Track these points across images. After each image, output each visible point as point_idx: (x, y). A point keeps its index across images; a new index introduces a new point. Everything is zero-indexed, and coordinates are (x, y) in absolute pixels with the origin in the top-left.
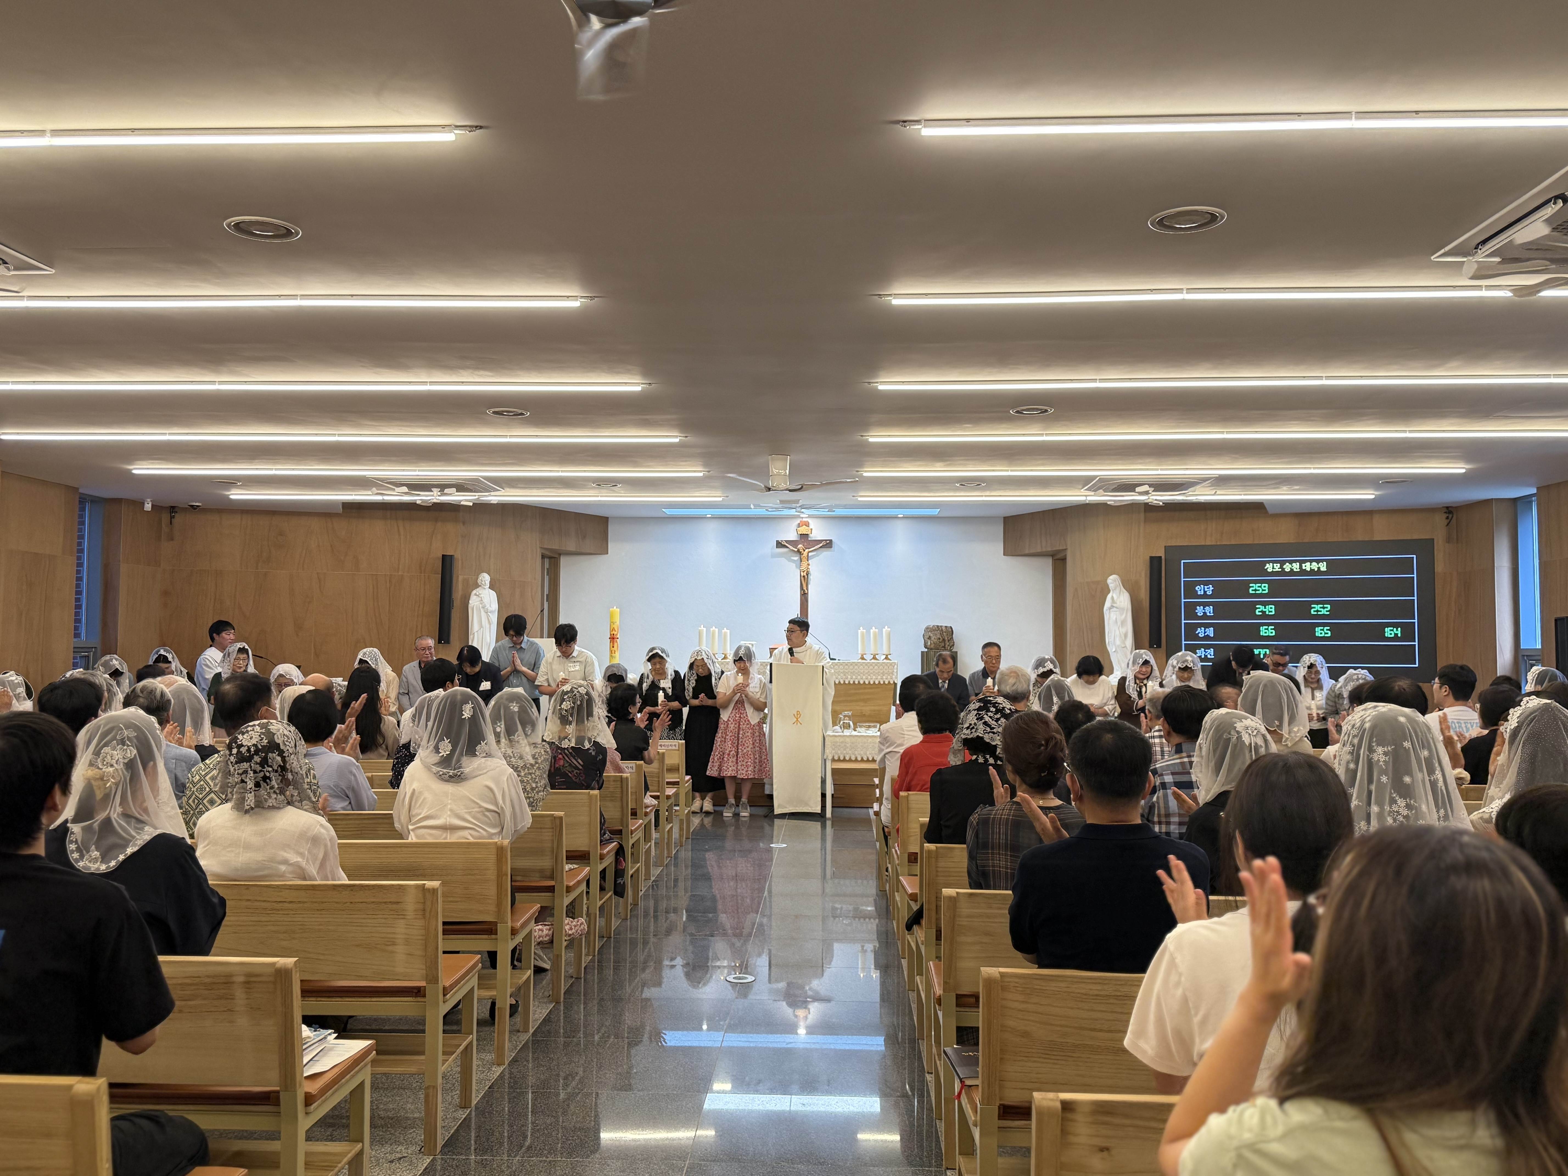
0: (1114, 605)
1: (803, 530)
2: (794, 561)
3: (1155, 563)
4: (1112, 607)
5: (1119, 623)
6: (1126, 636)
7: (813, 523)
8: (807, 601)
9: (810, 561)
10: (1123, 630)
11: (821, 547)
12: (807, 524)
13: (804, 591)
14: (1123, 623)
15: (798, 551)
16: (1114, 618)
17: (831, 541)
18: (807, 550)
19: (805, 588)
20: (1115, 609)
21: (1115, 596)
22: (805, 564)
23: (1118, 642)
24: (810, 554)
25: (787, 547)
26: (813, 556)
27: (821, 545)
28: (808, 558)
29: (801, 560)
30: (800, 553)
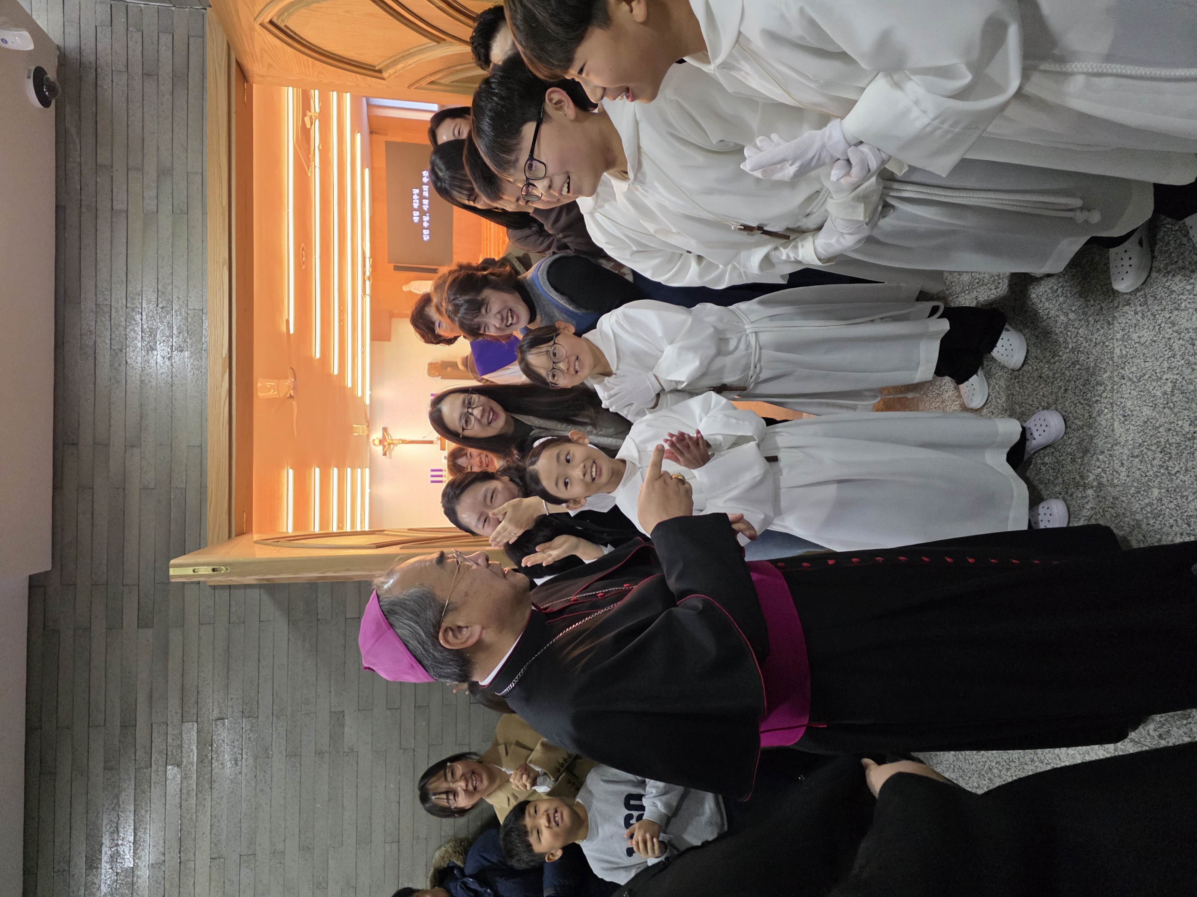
1: (377, 442)
2: (393, 447)
3: (397, 268)
7: (374, 437)
8: (414, 440)
11: (386, 433)
17: (383, 428)
18: (388, 441)
19: (408, 441)
22: (395, 441)
25: (386, 450)
28: (392, 440)
29: (393, 444)
30: (389, 444)
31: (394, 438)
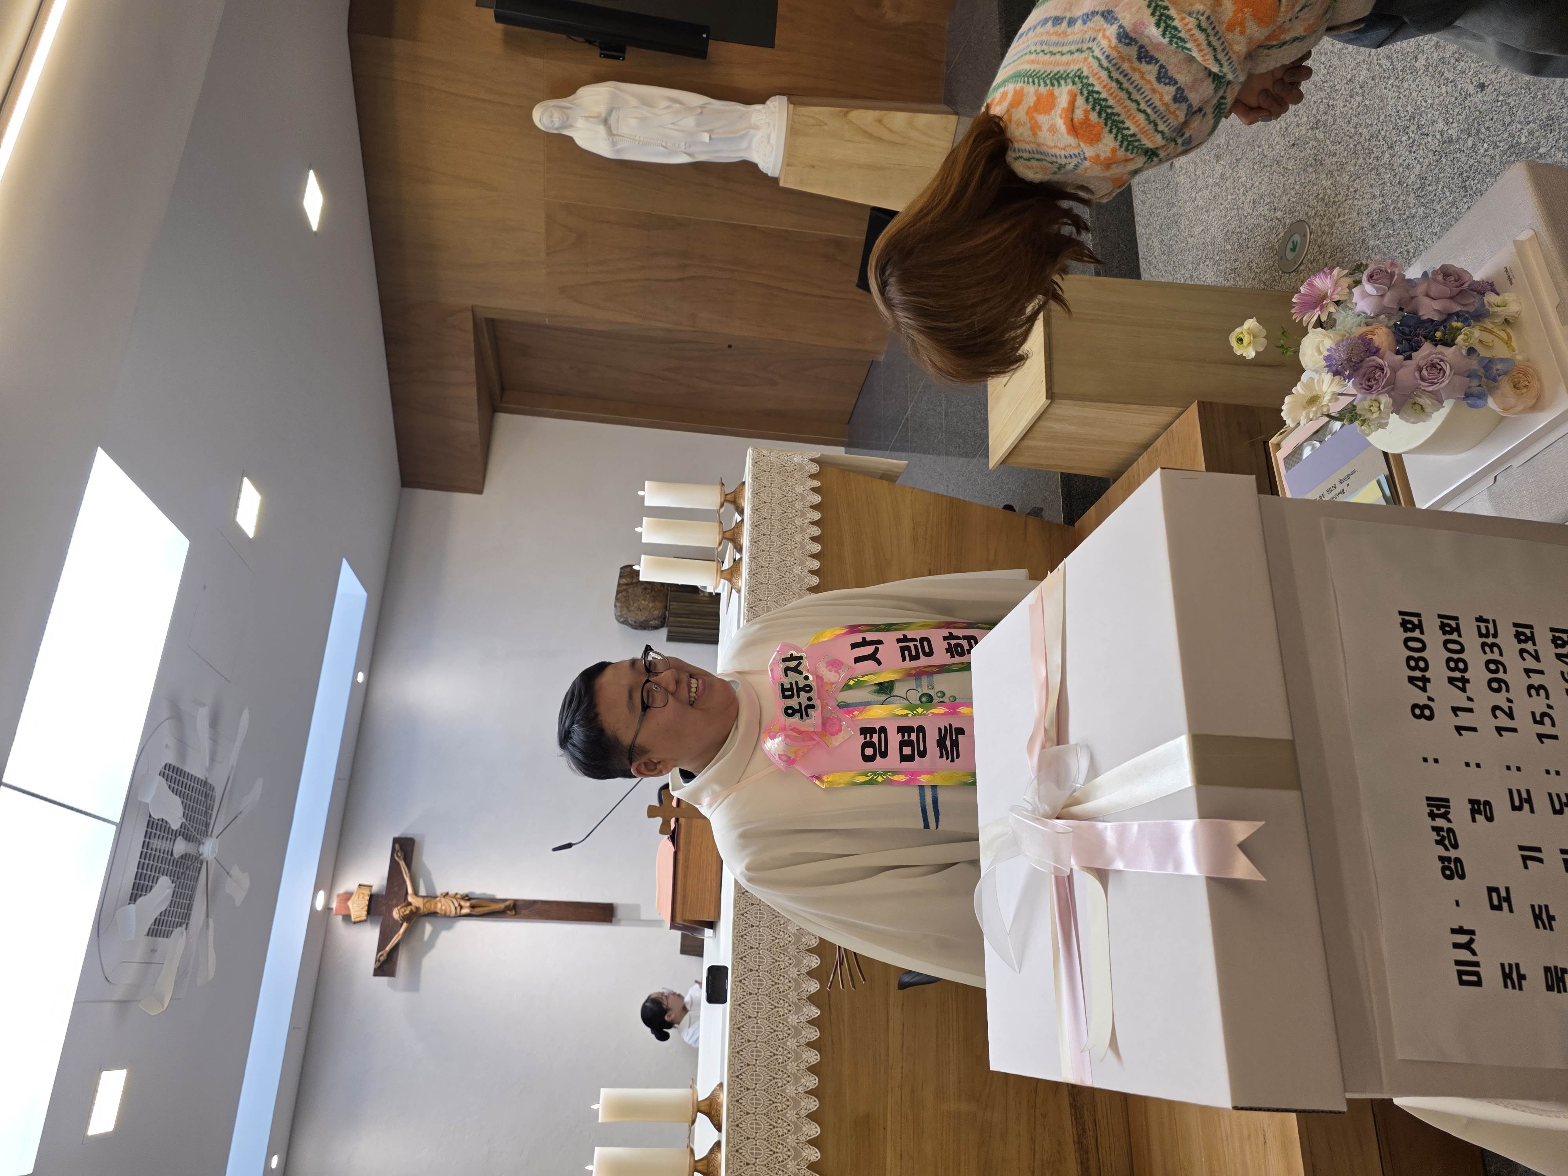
1: (358, 908)
2: (435, 935)
7: (349, 883)
8: (535, 902)
9: (438, 893)
11: (409, 865)
12: (348, 896)
13: (508, 908)
15: (407, 918)
17: (396, 841)
18: (410, 899)
19: (502, 906)
22: (442, 906)
24: (422, 892)
25: (396, 948)
26: (430, 885)
27: (402, 864)
28: (431, 897)
29: (433, 914)
30: (414, 917)
31: (440, 890)
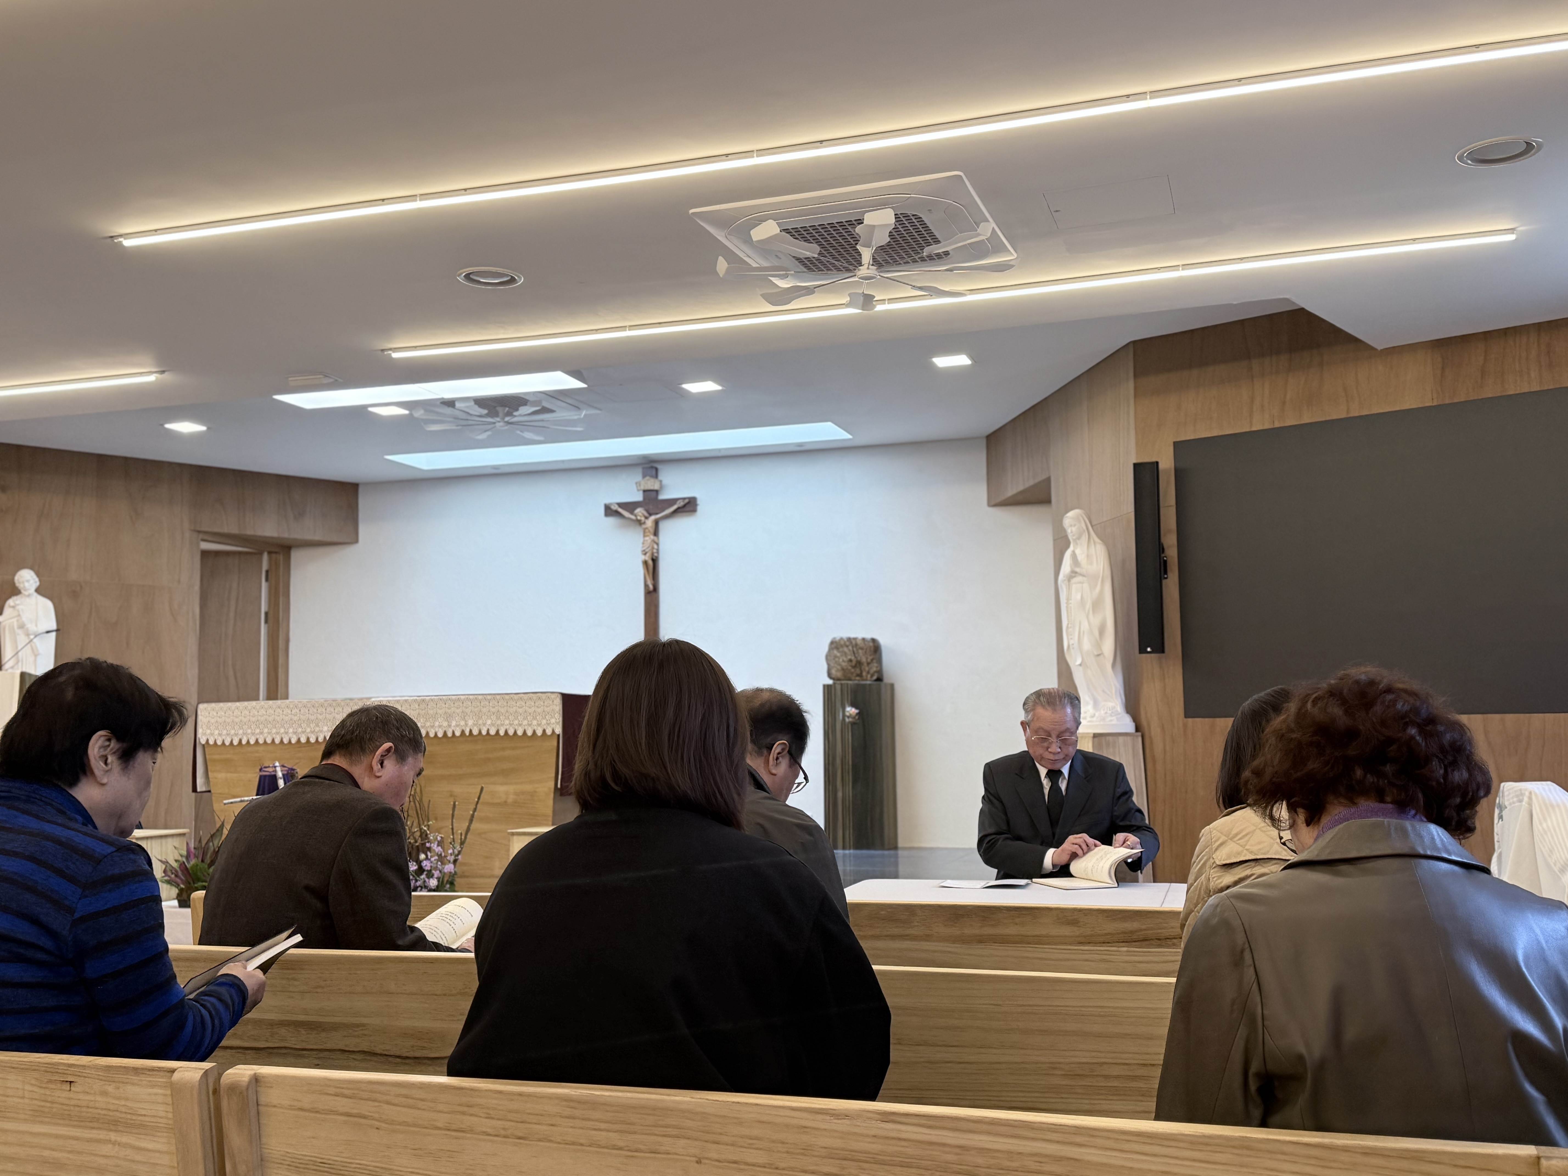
0: (1077, 570)
3: (1146, 476)
4: (1073, 574)
5: (1089, 605)
6: (1102, 631)
10: (1096, 621)
11: (676, 511)
12: (653, 473)
14: (1097, 605)
15: (642, 520)
16: (1079, 597)
17: (691, 499)
20: (1079, 579)
21: (1078, 552)
22: (650, 539)
23: (1087, 645)
24: (658, 524)
25: (622, 515)
26: (665, 527)
27: (677, 507)
